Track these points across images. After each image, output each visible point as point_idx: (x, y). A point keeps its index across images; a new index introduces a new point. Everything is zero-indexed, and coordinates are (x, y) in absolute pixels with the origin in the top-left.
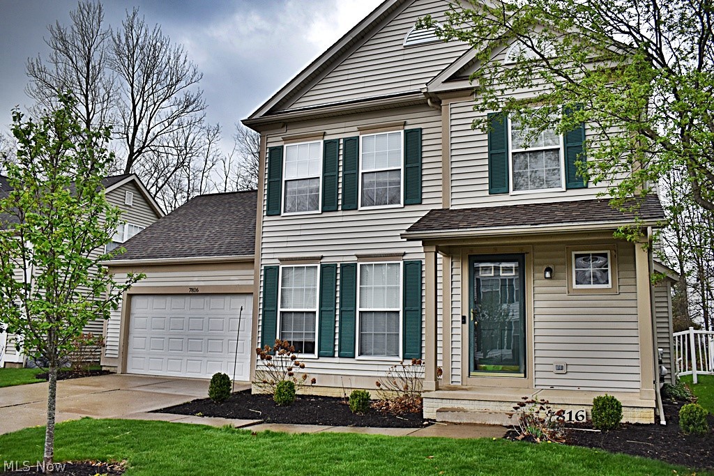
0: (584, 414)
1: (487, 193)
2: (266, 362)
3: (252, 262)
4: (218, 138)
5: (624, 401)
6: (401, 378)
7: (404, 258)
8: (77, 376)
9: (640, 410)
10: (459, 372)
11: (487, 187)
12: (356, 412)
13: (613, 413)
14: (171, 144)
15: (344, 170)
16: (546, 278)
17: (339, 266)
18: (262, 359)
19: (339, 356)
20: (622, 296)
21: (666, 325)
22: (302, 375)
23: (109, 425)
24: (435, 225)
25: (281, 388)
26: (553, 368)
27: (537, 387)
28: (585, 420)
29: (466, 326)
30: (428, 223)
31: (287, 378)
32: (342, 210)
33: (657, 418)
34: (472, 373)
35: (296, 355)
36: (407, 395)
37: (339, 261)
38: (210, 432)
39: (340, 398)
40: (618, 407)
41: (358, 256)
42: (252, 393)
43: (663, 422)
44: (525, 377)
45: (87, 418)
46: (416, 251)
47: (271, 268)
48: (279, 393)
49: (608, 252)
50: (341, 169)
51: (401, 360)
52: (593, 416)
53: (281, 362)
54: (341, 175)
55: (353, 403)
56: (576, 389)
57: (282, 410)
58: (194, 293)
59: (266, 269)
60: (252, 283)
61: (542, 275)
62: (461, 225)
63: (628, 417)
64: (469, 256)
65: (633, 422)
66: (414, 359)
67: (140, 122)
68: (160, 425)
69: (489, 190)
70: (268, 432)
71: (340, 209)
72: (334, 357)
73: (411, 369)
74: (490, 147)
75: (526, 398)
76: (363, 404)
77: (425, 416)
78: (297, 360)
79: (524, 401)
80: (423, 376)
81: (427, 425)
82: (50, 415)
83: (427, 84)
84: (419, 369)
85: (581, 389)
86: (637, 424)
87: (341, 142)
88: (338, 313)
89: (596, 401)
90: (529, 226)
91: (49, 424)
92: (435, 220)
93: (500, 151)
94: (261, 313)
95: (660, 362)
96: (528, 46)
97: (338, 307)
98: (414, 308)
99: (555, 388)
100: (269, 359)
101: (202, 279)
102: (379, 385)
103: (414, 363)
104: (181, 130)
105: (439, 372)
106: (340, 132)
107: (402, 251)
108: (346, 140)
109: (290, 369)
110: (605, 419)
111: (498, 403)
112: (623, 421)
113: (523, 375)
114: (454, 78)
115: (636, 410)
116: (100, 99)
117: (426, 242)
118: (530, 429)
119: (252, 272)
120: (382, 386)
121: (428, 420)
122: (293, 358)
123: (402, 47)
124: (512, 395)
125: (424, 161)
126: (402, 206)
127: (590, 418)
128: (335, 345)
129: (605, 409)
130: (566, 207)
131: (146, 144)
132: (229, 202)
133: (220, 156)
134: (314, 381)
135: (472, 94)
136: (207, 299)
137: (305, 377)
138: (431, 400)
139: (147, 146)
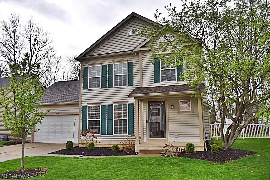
0: (184, 149)
1: (154, 82)
2: (84, 137)
3: (78, 104)
4: (61, 61)
5: (195, 145)
6: (128, 140)
7: (128, 102)
8: (17, 144)
9: (200, 147)
10: (146, 138)
11: (154, 80)
12: (114, 151)
13: (192, 148)
14: (44, 63)
15: (108, 75)
16: (172, 108)
17: (107, 105)
18: (83, 136)
19: (108, 134)
20: (194, 113)
21: (208, 122)
22: (96, 141)
23: (36, 158)
24: (138, 93)
25: (90, 145)
26: (174, 136)
27: (170, 142)
28: (184, 151)
29: (148, 123)
30: (136, 92)
31: (91, 142)
32: (108, 87)
33: (205, 149)
34: (150, 138)
35: (94, 134)
36: (130, 146)
37: (107, 104)
38: (70, 159)
39: (108, 148)
40: (193, 146)
41: (113, 102)
42: (79, 147)
43: (206, 150)
44: (166, 139)
45: (27, 156)
46: (132, 100)
47: (85, 106)
48: (90, 146)
49: (190, 100)
50: (107, 74)
51: (127, 135)
52: (186, 149)
53: (89, 137)
54: (107, 76)
55: (113, 149)
56: (181, 142)
57: (91, 152)
58: (57, 115)
59: (83, 107)
60: (78, 111)
61: (170, 107)
62: (146, 92)
63: (196, 149)
64: (148, 102)
65: (198, 151)
66: (132, 134)
67: (33, 55)
68: (53, 157)
69: (154, 81)
70: (88, 158)
71: (107, 87)
72: (106, 134)
73: (131, 138)
74: (154, 68)
75: (166, 144)
76: (117, 149)
77: (136, 152)
78: (94, 136)
79: (166, 145)
80: (135, 140)
81: (137, 154)
82: (23, 154)
83: (135, 48)
84: (133, 137)
85: (183, 142)
86: (199, 151)
87: (107, 66)
88: (107, 120)
89: (187, 145)
90: (167, 93)
91: (22, 157)
92: (138, 91)
93: (158, 69)
94: (82, 121)
95: (206, 133)
96: (166, 39)
97: (107, 118)
98: (131, 118)
99: (175, 142)
100: (85, 136)
101: (60, 110)
102: (121, 143)
103: (132, 135)
104: (47, 58)
105: (140, 138)
106: (107, 62)
107: (127, 100)
108: (109, 65)
109: (92, 139)
110: (190, 150)
111: (158, 147)
112: (195, 150)
113: (165, 138)
114: (143, 47)
115: (198, 147)
116: (19, 47)
117: (135, 98)
118: (168, 153)
119: (78, 107)
120: (122, 143)
121: (137, 153)
122: (93, 135)
123: (126, 36)
124: (162, 144)
125: (134, 72)
126: (127, 86)
127: (185, 150)
128: (106, 131)
129: (190, 147)
130: (177, 87)
131: (35, 63)
132: (68, 84)
133: (61, 67)
134: (100, 142)
135: (149, 52)
136: (62, 116)
137: (97, 141)
138: (138, 147)
139: (36, 64)
